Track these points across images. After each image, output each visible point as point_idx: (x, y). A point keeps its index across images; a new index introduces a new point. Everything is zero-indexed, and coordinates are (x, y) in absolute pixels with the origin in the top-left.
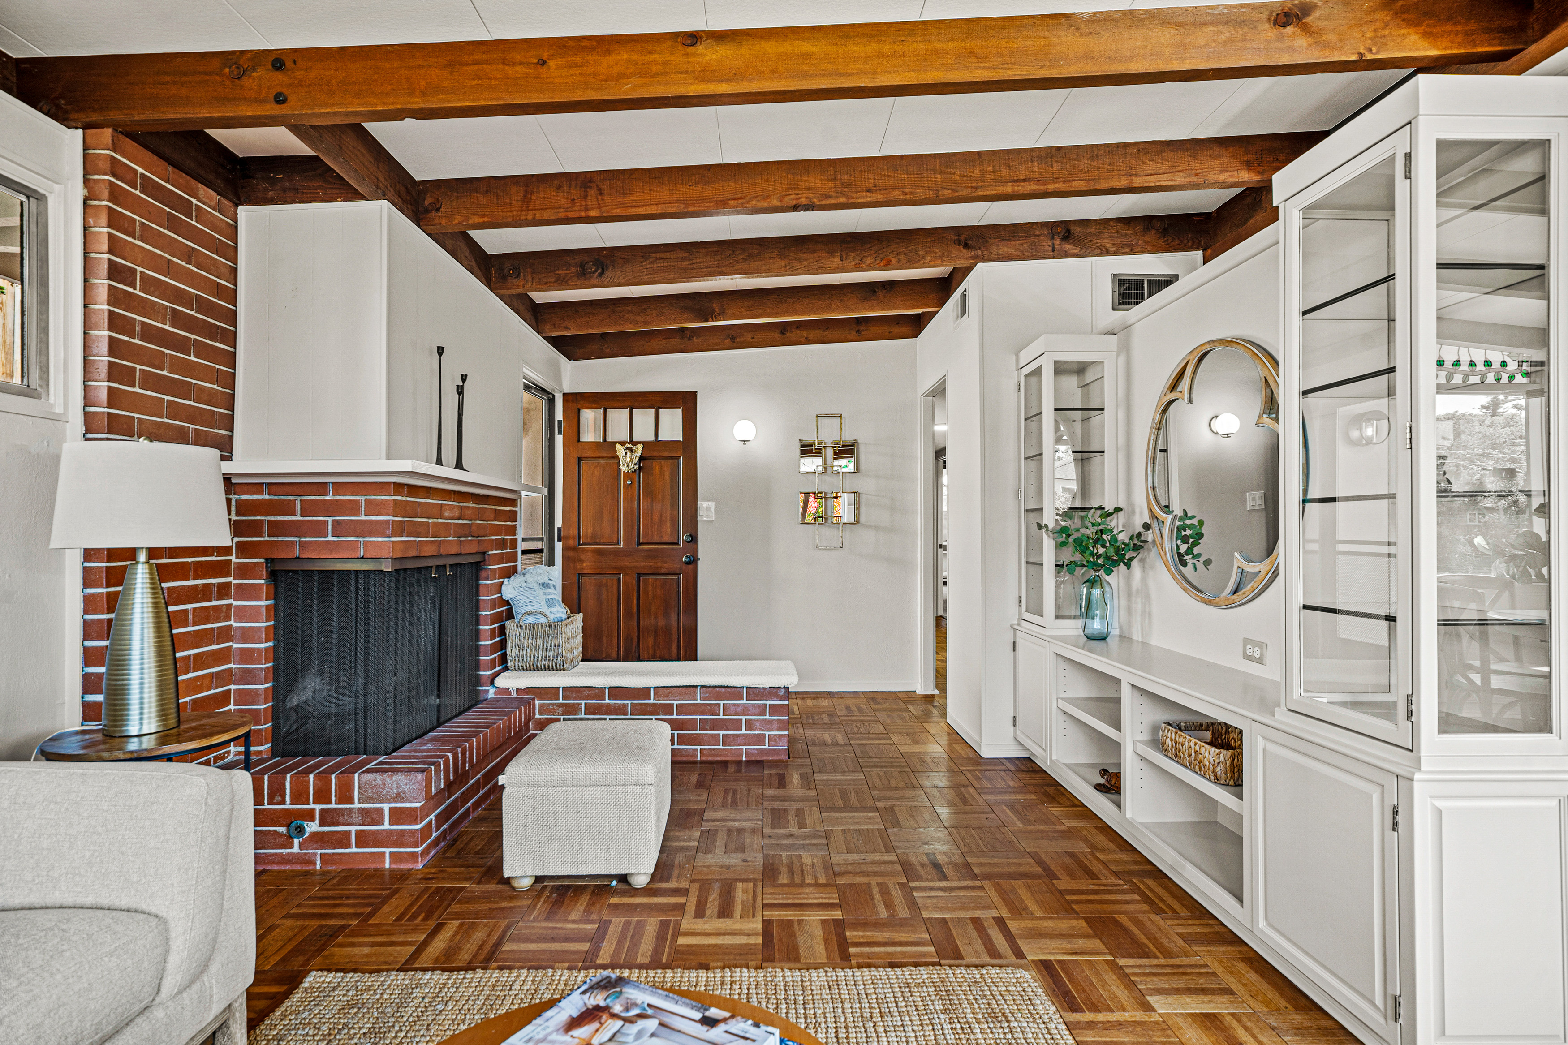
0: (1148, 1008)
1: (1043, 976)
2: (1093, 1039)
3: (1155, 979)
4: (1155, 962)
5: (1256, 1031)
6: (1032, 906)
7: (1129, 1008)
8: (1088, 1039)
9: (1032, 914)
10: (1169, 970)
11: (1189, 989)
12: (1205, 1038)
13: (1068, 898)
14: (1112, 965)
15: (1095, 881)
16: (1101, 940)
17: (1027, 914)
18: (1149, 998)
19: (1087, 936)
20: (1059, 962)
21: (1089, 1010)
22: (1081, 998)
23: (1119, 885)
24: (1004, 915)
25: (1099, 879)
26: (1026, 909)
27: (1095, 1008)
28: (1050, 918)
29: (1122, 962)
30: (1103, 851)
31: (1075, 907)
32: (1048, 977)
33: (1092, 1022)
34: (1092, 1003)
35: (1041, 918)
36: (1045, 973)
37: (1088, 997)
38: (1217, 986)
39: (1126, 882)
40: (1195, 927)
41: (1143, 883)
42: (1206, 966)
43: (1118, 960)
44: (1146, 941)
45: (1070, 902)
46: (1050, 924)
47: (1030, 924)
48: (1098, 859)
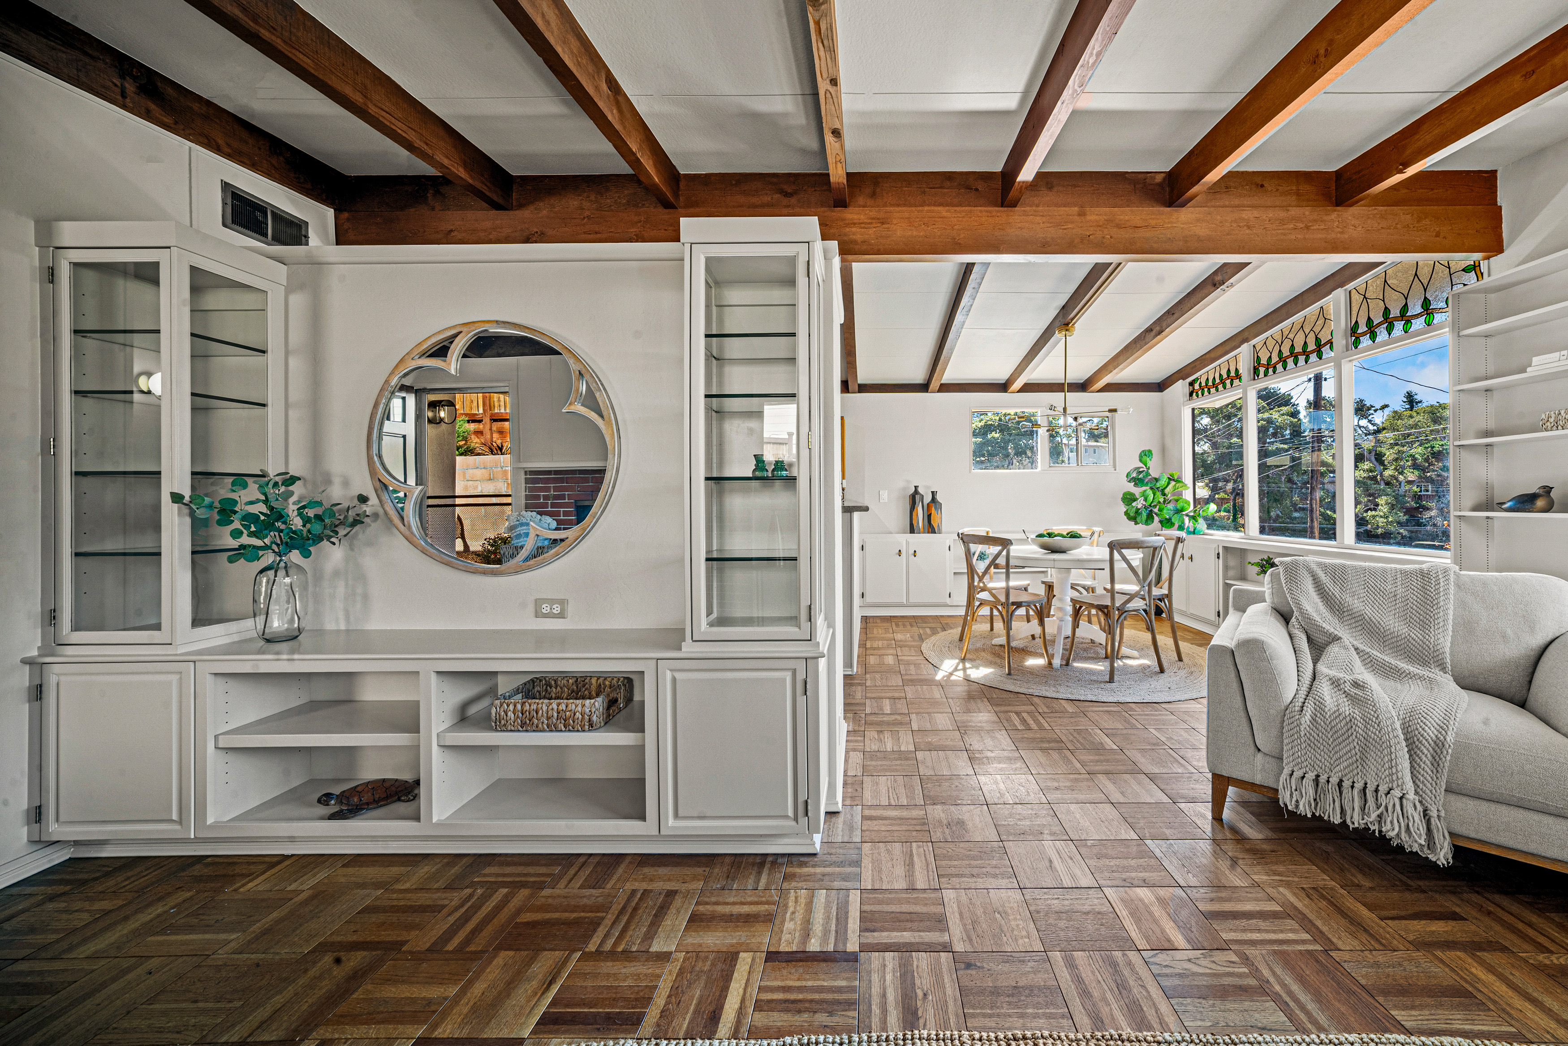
0: (664, 957)
1: (564, 1032)
2: (687, 1021)
3: (630, 933)
4: (608, 922)
5: (721, 899)
6: (434, 992)
7: (658, 971)
8: (685, 1026)
9: (445, 999)
10: (625, 919)
11: (655, 915)
12: (718, 934)
13: (450, 947)
14: (586, 957)
15: (445, 911)
16: (546, 950)
17: (440, 1004)
18: (653, 949)
19: (532, 960)
20: (553, 1004)
21: (646, 1007)
22: (624, 1008)
23: (471, 896)
24: (419, 1034)
25: (444, 906)
26: (429, 1002)
27: (646, 1001)
28: (470, 983)
29: (592, 947)
30: (397, 880)
31: (472, 948)
32: (573, 1027)
33: (662, 1012)
34: (636, 999)
35: (463, 991)
36: (564, 1028)
37: (625, 999)
38: (662, 896)
39: (473, 885)
40: (581, 873)
41: (485, 875)
42: (634, 892)
43: (587, 950)
44: (574, 915)
45: (460, 949)
46: (479, 988)
47: (464, 1008)
48: (406, 891)
